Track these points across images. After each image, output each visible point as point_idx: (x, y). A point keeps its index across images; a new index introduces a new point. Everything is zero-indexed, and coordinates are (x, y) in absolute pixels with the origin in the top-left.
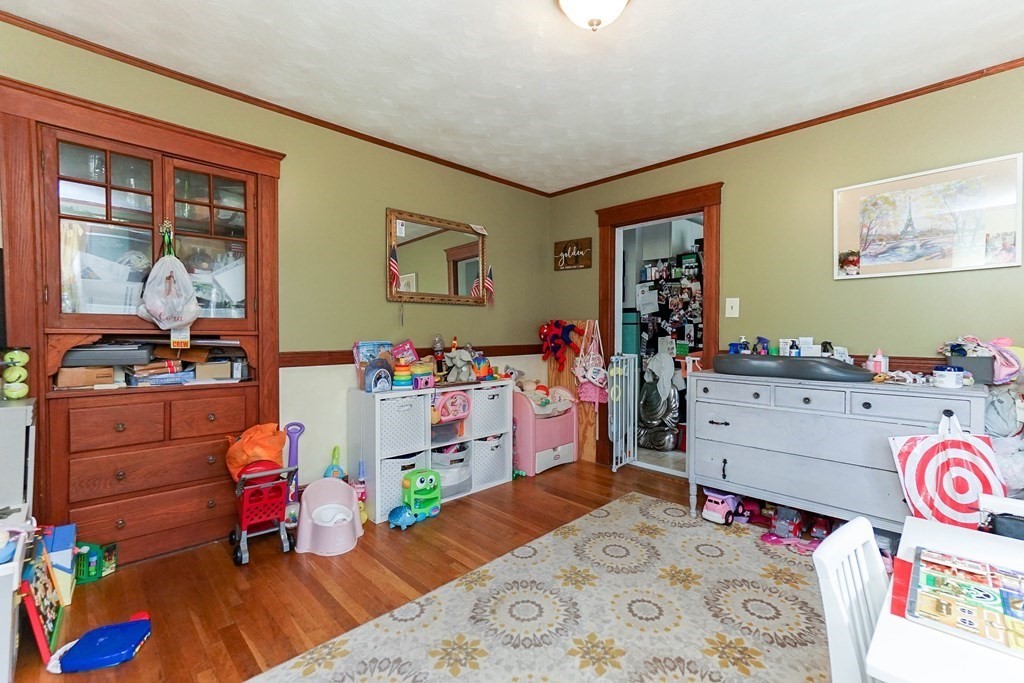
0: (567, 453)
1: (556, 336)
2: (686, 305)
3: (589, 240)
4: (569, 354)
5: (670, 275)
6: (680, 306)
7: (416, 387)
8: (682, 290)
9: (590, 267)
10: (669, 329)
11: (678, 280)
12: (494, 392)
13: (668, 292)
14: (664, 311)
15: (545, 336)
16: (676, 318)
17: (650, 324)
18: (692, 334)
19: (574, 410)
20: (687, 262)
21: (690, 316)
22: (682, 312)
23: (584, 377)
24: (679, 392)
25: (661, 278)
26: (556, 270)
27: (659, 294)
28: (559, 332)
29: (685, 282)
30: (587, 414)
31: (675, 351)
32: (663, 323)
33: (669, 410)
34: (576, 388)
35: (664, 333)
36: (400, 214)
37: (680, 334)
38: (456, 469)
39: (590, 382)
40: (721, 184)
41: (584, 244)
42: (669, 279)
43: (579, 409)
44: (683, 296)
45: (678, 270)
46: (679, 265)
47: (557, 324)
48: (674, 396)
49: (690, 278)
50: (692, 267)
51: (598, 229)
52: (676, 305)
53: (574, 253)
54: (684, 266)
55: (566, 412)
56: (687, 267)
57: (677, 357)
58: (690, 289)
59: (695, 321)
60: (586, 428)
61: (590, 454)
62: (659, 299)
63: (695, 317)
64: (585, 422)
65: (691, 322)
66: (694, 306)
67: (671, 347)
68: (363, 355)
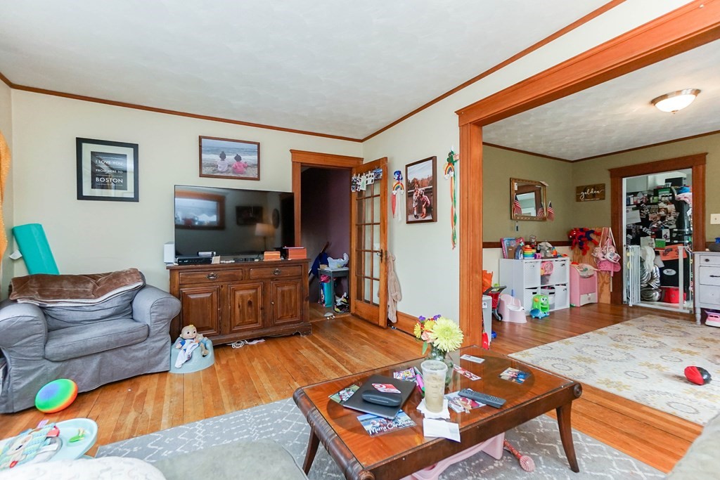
0: (593, 297)
1: (581, 236)
2: (663, 218)
3: (603, 186)
4: (590, 245)
5: (649, 201)
6: (658, 219)
7: (536, 258)
8: (659, 210)
9: (604, 199)
10: (649, 232)
11: (656, 204)
12: (563, 262)
13: (648, 210)
14: (645, 222)
15: (574, 237)
16: (655, 226)
17: (633, 229)
18: (668, 235)
19: (596, 275)
20: (661, 193)
21: (667, 224)
22: (660, 222)
23: (604, 258)
24: (659, 268)
25: (642, 202)
26: (577, 201)
27: (640, 212)
28: (584, 234)
29: (662, 205)
30: (603, 278)
31: (654, 245)
32: (644, 229)
33: (652, 278)
34: (597, 263)
35: (645, 235)
36: (516, 180)
37: (658, 234)
38: (551, 297)
39: (608, 260)
40: (707, 154)
41: (600, 187)
42: (648, 203)
43: (598, 275)
44: (660, 213)
45: (655, 198)
46: (657, 195)
47: (582, 230)
48: (656, 271)
49: (666, 203)
50: (667, 196)
51: (610, 179)
52: (655, 218)
53: (592, 192)
54: (660, 196)
55: (590, 276)
56: (663, 196)
57: (656, 248)
58: (666, 209)
59: (670, 227)
60: (603, 285)
61: (606, 299)
62: (641, 215)
63: (671, 225)
64: (602, 282)
65: (667, 228)
66: (669, 219)
67: (651, 242)
68: (505, 243)
